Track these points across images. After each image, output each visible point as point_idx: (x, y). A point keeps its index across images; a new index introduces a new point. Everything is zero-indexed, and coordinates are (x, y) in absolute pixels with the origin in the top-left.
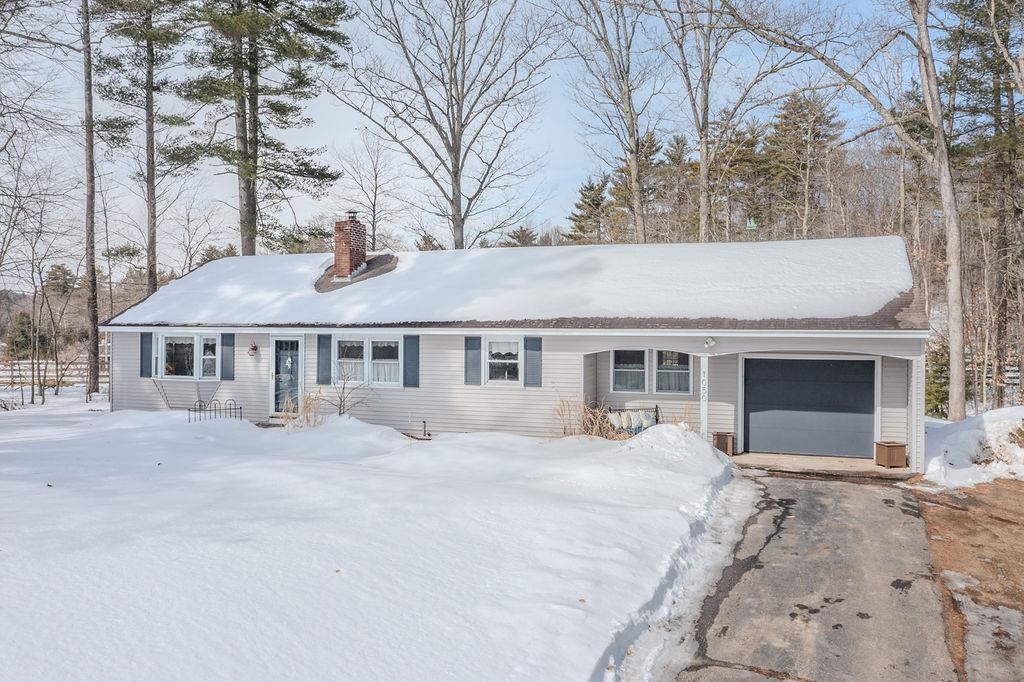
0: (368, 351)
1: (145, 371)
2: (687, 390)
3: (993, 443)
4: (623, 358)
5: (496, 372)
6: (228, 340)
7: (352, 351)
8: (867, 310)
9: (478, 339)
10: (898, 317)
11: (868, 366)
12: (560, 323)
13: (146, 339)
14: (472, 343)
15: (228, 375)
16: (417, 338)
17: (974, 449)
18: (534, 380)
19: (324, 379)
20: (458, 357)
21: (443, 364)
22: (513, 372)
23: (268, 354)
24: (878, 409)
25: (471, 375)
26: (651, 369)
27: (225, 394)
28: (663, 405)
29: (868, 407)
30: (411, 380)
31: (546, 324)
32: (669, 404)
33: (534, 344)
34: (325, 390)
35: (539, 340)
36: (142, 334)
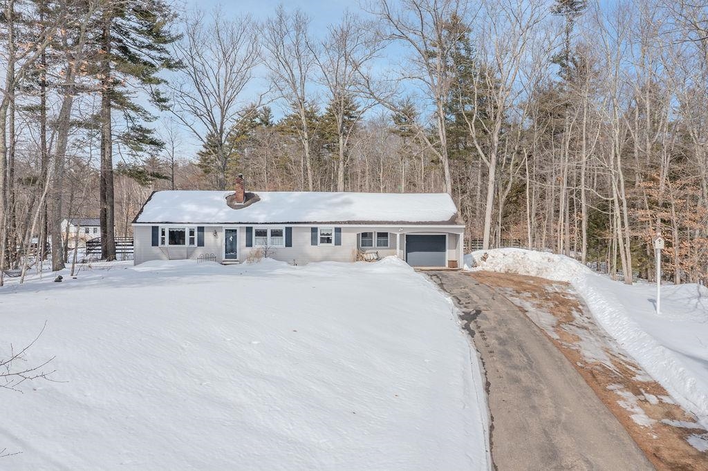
0: (269, 234)
1: (155, 243)
2: (387, 246)
3: (477, 261)
4: (364, 235)
5: (323, 240)
6: (201, 229)
7: (261, 233)
8: (447, 219)
9: (317, 228)
10: (456, 221)
11: (444, 237)
12: (349, 222)
13: (155, 229)
14: (314, 230)
15: (201, 244)
16: (291, 228)
17: (472, 263)
18: (338, 243)
19: (249, 244)
20: (309, 235)
21: (302, 238)
22: (329, 241)
23: (222, 236)
24: (447, 251)
25: (314, 242)
26: (375, 239)
27: (200, 252)
28: (380, 251)
29: (444, 250)
30: (289, 244)
31: (345, 223)
32: (381, 251)
33: (338, 230)
34: (249, 249)
35: (340, 229)
36: (153, 227)
